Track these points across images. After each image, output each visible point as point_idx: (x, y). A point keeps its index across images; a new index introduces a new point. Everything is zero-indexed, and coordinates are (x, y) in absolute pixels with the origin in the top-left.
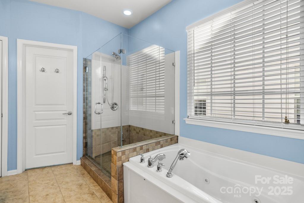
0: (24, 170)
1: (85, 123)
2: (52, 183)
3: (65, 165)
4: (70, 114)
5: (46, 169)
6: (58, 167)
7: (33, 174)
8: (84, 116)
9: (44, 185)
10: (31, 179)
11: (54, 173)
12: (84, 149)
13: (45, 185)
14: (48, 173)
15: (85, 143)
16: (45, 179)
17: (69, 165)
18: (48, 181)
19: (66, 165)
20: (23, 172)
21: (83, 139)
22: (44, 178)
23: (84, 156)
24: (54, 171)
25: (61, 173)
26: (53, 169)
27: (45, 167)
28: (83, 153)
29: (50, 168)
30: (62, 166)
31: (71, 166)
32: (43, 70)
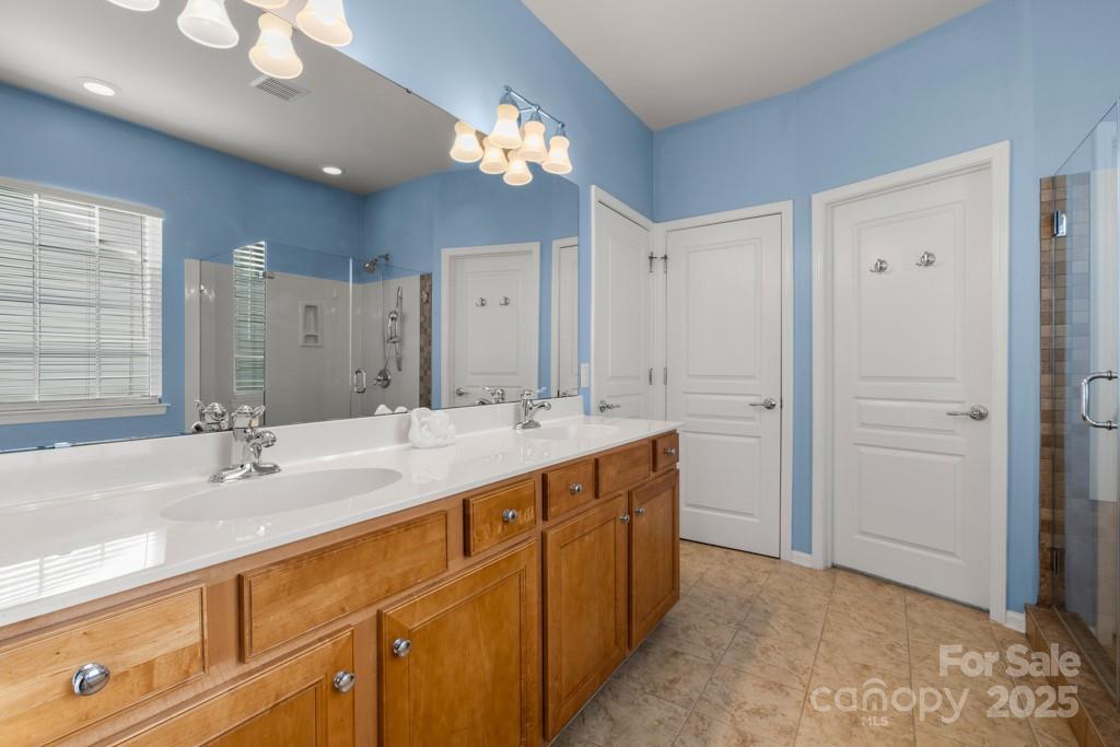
0: (829, 565)
1: (1049, 462)
2: (892, 639)
3: (955, 606)
4: (980, 416)
5: (887, 589)
6: (928, 602)
7: (850, 586)
8: (1047, 433)
9: (867, 632)
10: (840, 597)
11: (909, 612)
12: (1042, 576)
13: (871, 633)
14: (890, 603)
15: (1052, 549)
16: (874, 617)
17: (973, 613)
18: (882, 630)
19: (961, 608)
20: (826, 569)
21: (1041, 530)
22: (872, 612)
23: (1041, 603)
24: (910, 605)
25: (933, 627)
26: (910, 598)
27: (888, 582)
28: (1040, 591)
29: (901, 591)
30: (946, 605)
31: (979, 619)
32: (881, 268)
